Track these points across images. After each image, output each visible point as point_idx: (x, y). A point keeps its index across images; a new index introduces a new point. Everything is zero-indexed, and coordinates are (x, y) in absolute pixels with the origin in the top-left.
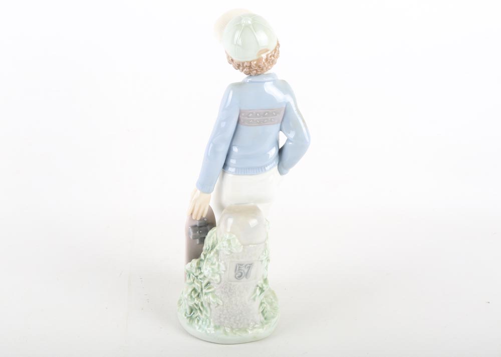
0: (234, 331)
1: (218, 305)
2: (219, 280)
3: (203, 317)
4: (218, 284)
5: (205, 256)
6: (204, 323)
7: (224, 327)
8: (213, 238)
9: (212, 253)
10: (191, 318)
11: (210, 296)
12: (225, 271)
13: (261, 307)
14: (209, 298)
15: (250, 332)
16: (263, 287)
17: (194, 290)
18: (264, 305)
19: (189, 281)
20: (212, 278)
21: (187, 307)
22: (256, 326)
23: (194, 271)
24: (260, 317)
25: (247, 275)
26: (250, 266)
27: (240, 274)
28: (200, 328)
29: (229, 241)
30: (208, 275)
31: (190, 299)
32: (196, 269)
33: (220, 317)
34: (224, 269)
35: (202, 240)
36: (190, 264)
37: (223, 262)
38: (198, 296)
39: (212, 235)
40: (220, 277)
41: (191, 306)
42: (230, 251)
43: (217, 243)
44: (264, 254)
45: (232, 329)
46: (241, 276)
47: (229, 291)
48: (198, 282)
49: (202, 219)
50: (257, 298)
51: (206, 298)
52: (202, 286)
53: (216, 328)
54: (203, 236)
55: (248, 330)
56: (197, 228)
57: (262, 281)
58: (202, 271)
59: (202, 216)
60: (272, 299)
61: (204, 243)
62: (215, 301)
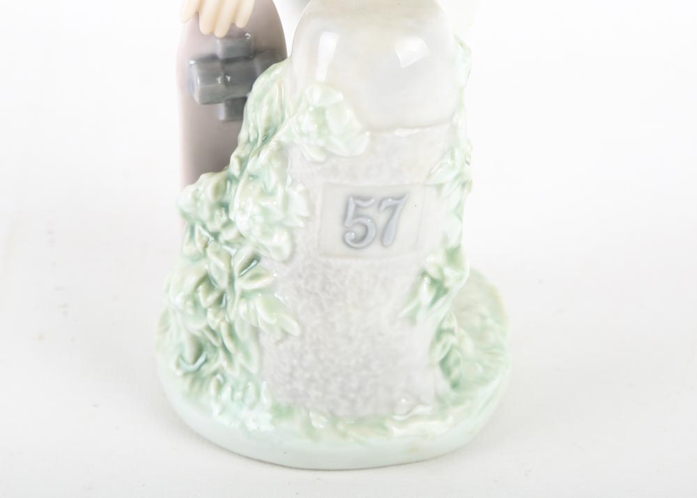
0: (341, 427)
1: (286, 334)
2: (287, 251)
3: (234, 373)
4: (285, 262)
5: (243, 162)
6: (238, 394)
7: (308, 411)
8: (271, 102)
9: (265, 154)
10: (196, 377)
11: (258, 303)
12: (307, 219)
13: (439, 347)
14: (255, 312)
15: (396, 431)
16: (444, 279)
17: (206, 280)
18: (451, 340)
19: (189, 249)
20: (263, 242)
21: (184, 338)
22: (420, 410)
23: (205, 214)
24: (435, 381)
25: (384, 235)
26: (394, 204)
27: (359, 231)
28: (224, 410)
29: (320, 112)
30: (250, 231)
31: (190, 312)
32: (212, 209)
33: (291, 375)
34: (305, 213)
35: (237, 108)
36: (192, 188)
37: (300, 188)
38: (220, 300)
39: (266, 90)
40: (292, 237)
41: (198, 334)
42: (323, 150)
43: (283, 119)
44: (449, 161)
45: (334, 418)
46: (363, 238)
47: (323, 289)
48: (218, 254)
49: (234, 35)
50: (420, 316)
51: (243, 308)
52: (231, 268)
53: (280, 412)
54: (238, 93)
55: (388, 424)
56: (217, 65)
57: (440, 258)
58: (232, 216)
59: (233, 25)
60: (483, 317)
61: (242, 119)
62: (273, 322)
